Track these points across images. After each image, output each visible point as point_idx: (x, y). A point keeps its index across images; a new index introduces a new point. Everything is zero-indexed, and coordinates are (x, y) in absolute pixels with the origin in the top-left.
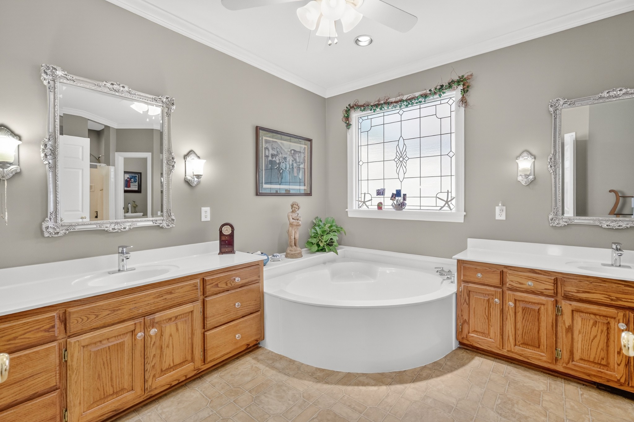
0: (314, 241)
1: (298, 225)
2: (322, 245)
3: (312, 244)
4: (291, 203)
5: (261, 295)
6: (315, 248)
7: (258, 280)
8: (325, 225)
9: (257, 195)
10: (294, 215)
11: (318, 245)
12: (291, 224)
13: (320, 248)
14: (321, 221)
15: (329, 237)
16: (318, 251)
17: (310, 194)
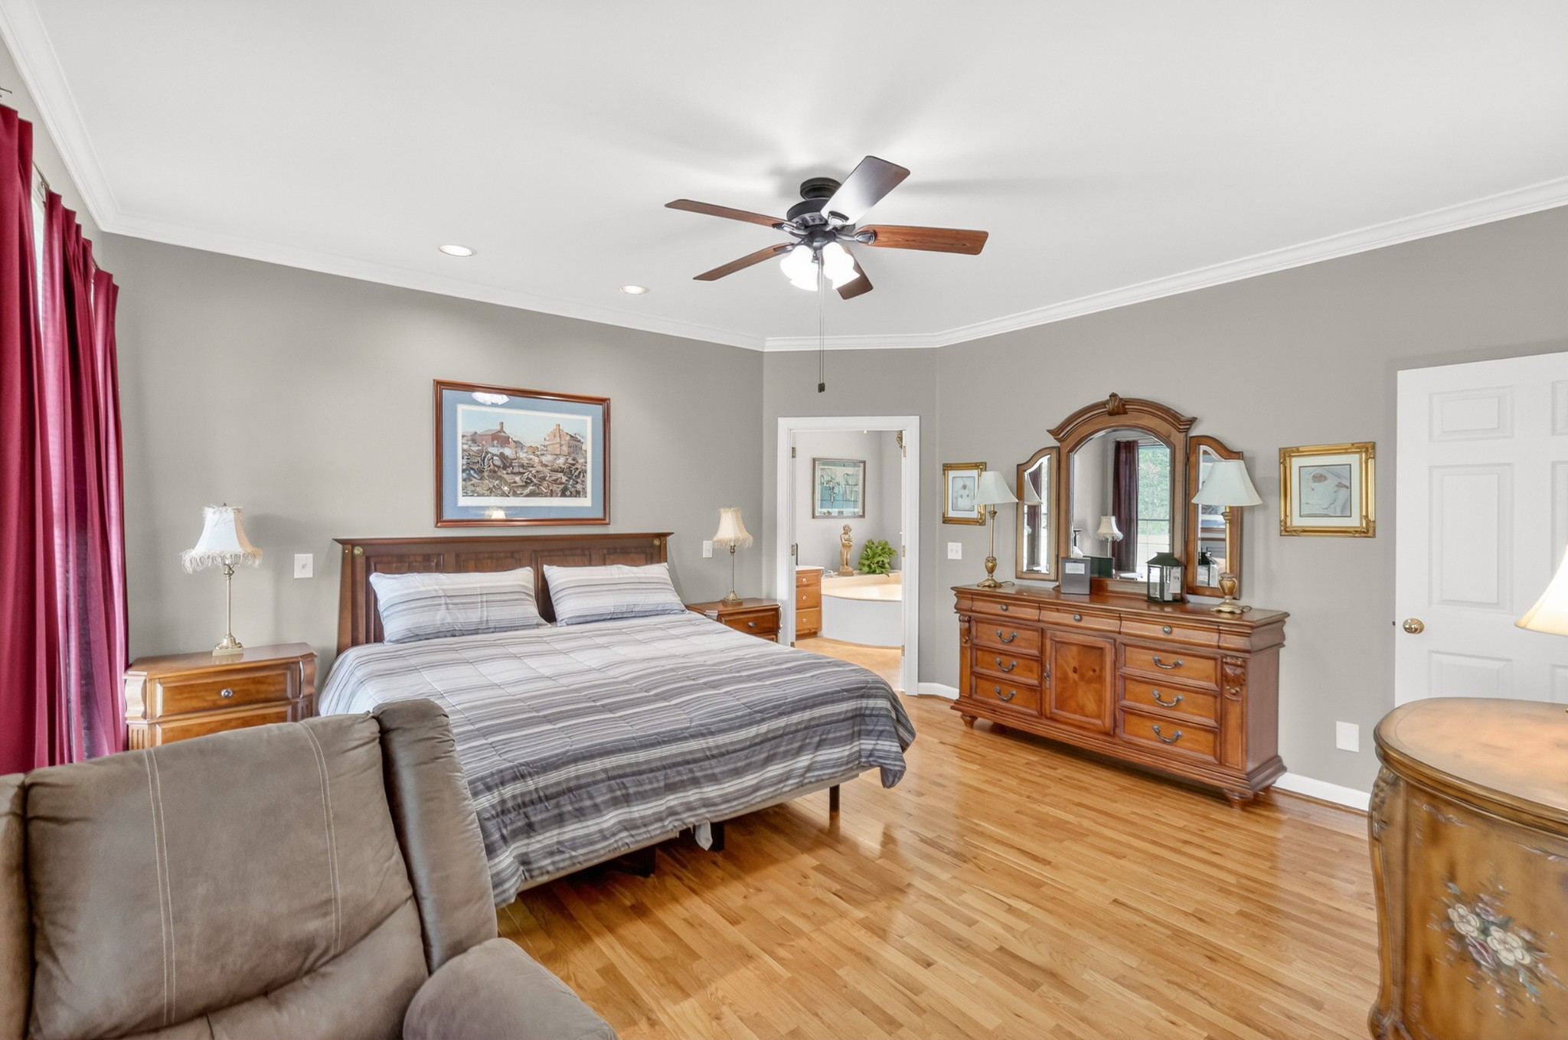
0: (867, 562)
1: (850, 546)
2: (873, 566)
3: (864, 565)
4: (844, 525)
5: (819, 596)
6: (866, 569)
7: (818, 583)
8: (877, 547)
9: (813, 518)
10: (846, 537)
11: (869, 566)
12: (844, 545)
13: (871, 571)
14: (873, 544)
15: (881, 559)
16: (868, 573)
17: (863, 516)
